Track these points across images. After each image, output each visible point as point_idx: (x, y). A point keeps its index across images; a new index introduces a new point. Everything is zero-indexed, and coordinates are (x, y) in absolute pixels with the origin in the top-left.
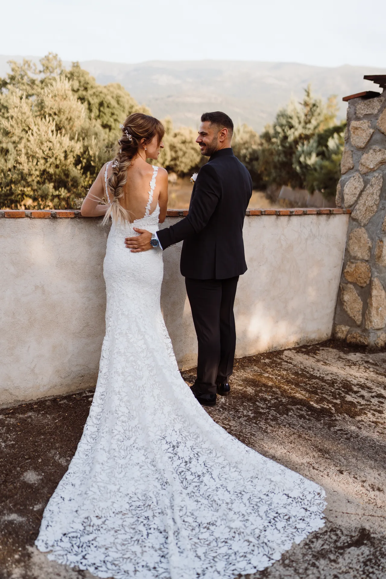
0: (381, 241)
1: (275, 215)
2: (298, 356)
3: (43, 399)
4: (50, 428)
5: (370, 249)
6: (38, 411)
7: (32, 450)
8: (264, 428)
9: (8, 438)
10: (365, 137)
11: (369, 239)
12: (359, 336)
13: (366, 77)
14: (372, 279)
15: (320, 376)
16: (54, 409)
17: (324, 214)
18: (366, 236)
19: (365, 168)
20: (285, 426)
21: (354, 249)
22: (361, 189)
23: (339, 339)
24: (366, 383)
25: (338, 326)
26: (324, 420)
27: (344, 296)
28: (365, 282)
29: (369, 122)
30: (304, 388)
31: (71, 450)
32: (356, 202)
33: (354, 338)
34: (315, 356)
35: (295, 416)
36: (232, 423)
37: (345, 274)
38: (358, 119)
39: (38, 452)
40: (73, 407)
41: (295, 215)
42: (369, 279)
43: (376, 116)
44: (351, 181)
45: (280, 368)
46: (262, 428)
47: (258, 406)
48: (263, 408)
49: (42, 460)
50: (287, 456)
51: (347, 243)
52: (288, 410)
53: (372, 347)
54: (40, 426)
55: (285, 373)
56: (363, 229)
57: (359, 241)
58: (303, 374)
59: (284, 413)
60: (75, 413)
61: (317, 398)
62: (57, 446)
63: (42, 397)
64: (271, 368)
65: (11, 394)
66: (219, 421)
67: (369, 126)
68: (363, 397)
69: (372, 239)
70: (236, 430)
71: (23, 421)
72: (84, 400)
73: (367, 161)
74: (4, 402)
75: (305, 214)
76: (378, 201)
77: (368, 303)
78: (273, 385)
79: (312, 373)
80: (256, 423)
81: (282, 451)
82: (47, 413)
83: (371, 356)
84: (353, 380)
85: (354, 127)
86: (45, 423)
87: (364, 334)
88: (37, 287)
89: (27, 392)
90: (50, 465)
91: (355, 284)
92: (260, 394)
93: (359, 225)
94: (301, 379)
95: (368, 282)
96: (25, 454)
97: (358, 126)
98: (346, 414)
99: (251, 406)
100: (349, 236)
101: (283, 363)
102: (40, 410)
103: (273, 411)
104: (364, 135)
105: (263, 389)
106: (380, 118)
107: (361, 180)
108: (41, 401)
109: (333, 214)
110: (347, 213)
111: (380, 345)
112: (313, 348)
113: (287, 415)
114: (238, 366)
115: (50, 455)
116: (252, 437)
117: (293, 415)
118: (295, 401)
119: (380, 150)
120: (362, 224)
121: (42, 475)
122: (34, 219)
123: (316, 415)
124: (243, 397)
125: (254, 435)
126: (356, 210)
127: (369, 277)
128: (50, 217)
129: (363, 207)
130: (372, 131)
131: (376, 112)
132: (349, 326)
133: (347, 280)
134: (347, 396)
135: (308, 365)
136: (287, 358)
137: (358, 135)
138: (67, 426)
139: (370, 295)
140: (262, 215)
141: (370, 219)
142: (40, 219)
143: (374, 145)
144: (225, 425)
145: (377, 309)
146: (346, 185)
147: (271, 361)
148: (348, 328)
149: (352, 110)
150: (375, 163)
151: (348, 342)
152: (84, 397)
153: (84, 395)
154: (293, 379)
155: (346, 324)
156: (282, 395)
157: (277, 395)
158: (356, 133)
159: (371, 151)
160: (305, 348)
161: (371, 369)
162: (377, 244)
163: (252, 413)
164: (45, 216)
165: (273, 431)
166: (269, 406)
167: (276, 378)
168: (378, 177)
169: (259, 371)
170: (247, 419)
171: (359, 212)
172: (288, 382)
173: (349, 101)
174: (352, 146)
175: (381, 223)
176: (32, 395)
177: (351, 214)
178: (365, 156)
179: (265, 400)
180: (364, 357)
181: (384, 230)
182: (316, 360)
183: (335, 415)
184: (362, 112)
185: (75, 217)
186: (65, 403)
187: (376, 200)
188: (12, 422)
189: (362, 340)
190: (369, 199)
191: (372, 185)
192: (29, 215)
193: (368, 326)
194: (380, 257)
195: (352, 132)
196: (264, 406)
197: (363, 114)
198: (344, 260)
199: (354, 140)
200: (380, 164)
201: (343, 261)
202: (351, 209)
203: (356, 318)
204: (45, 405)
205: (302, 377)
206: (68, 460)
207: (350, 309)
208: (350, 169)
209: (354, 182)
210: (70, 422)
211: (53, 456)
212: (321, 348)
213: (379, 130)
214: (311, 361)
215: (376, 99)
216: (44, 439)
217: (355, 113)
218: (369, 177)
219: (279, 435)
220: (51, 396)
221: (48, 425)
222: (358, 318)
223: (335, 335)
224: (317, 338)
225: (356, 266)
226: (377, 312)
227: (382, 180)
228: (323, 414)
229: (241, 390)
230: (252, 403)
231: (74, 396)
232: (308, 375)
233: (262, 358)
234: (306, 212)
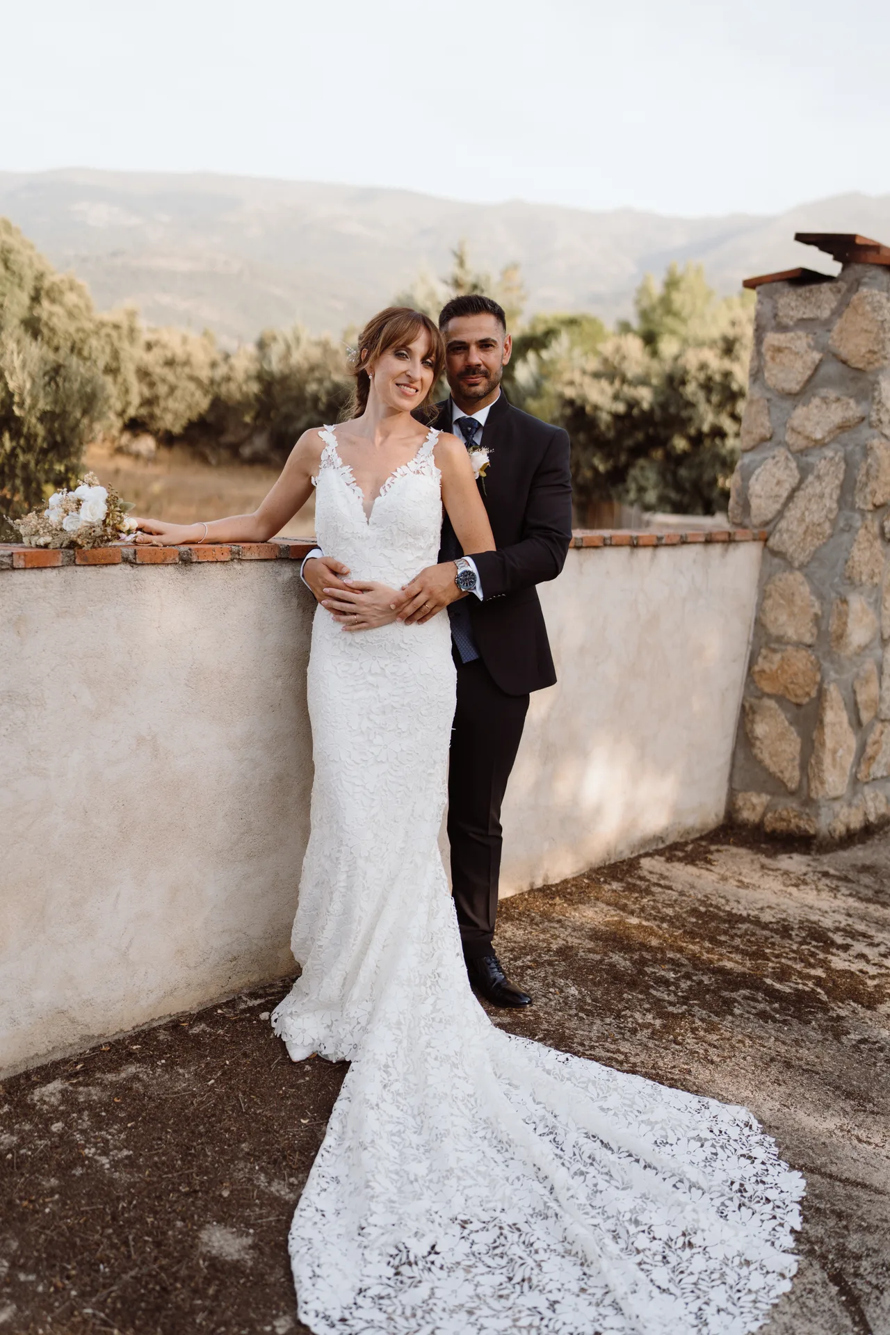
0: (845, 601)
1: (630, 545)
2: (676, 870)
3: (145, 1027)
4: (202, 1102)
5: (817, 620)
6: (148, 1060)
8: (702, 1051)
9: (108, 1140)
10: (801, 370)
11: (813, 598)
12: (795, 816)
13: (802, 238)
14: (825, 686)
15: (749, 915)
16: (186, 1050)
17: (718, 542)
18: (806, 589)
19: (800, 437)
20: (742, 1042)
21: (776, 619)
22: (794, 485)
23: (744, 825)
24: (850, 923)
25: (740, 796)
26: (817, 1020)
27: (755, 726)
28: (808, 694)
29: (811, 336)
30: (733, 947)
32: (780, 514)
33: (782, 820)
34: (709, 866)
35: (752, 1017)
36: (625, 1047)
37: (756, 677)
38: (782, 328)
40: (232, 1042)
41: (666, 545)
42: (816, 687)
43: (827, 324)
44: (768, 467)
45: (654, 901)
46: (697, 1052)
47: (660, 1000)
48: (671, 1003)
49: (229, 1192)
50: (788, 1117)
51: (760, 608)
52: (729, 1003)
53: (824, 838)
54: (174, 1100)
55: (670, 912)
56: (799, 576)
57: (790, 601)
58: (710, 911)
59: (726, 1012)
61: (773, 968)
64: (635, 902)
65: (73, 1021)
67: (809, 346)
68: (862, 956)
69: (821, 597)
70: (643, 1062)
71: (123, 1089)
72: (250, 1021)
73: (806, 423)
74: (55, 1044)
75: (684, 542)
76: (835, 513)
77: (813, 741)
78: (662, 944)
79: (728, 908)
80: (676, 1042)
81: (770, 1105)
82: (174, 1063)
83: (826, 858)
84: (822, 919)
85: (773, 346)
86: (185, 1090)
87: (807, 811)
88: (140, 740)
89: (110, 1013)
90: (256, 1205)
91: (780, 699)
92: (646, 969)
93: (789, 564)
94: (714, 924)
95: (814, 694)
96: (176, 1180)
97: (784, 345)
98: (854, 1001)
99: (642, 1000)
100: (765, 591)
101: (656, 890)
102: (152, 1056)
103: (697, 1008)
104: (799, 365)
105: (647, 955)
106: (836, 328)
107: (793, 465)
108: (143, 1031)
109: (734, 541)
110: (760, 540)
111: (837, 833)
112: (695, 848)
113: (732, 1014)
115: (242, 1176)
116: (688, 1077)
117: (747, 1015)
118: (731, 980)
119: (838, 400)
120: (796, 564)
121: (248, 1234)
122: (140, 568)
123: (792, 1009)
124: (615, 978)
125: (689, 1072)
126: (780, 531)
127: (815, 683)
128: (177, 560)
129: (799, 525)
130: (817, 356)
131: (826, 314)
132: (768, 793)
133: (761, 690)
134: (830, 957)
135: (709, 890)
136: (655, 876)
137: (782, 364)
138: (244, 1093)
139: (820, 722)
140: (605, 545)
141: (815, 552)
142: (153, 567)
143: (823, 386)
144: (614, 1053)
145: (834, 752)
146: (754, 477)
147: (624, 885)
148: (765, 798)
149: (767, 308)
150: (827, 429)
151: (768, 830)
152: (244, 1011)
153: (243, 1006)
154: (694, 924)
155: (760, 790)
156: (695, 967)
157: (684, 969)
158: (778, 360)
159: (816, 401)
160: (683, 851)
161: (844, 890)
162: (834, 607)
163: (654, 1018)
164: (164, 559)
165: (724, 1059)
166: (683, 997)
167: (659, 927)
168: (832, 459)
169: (613, 913)
170: (653, 1033)
171: (789, 536)
172: (692, 935)
173: (758, 288)
174: (768, 389)
175: (841, 562)
176: (122, 1019)
177: (766, 540)
178: (800, 411)
179: (666, 983)
180: (813, 864)
181: (849, 578)
182: (719, 877)
183: (833, 1005)
184: (791, 313)
185: (232, 560)
186: (203, 1031)
187: (830, 510)
188: (95, 1098)
189: (802, 824)
190: (814, 507)
191: (819, 477)
192: (131, 557)
193: (817, 793)
194: (840, 637)
195: (768, 358)
197: (795, 319)
198: (753, 644)
199: (773, 375)
200: (838, 431)
201: (750, 647)
202: (767, 529)
203: (787, 775)
204: (158, 1041)
205: (712, 920)
206: (292, 1184)
207: (771, 756)
208: (764, 440)
209: (775, 470)
210: (245, 1082)
211: (251, 1179)
212: (713, 848)
213: (836, 356)
214: (710, 880)
215: (825, 286)
217: (775, 316)
218: (810, 459)
219: (742, 1066)
220: (164, 1017)
221: (193, 1095)
222: (792, 776)
223: (734, 816)
224: (698, 826)
225: (783, 659)
226: (834, 759)
227: (843, 466)
228: (807, 1007)
229: (601, 961)
230: (641, 993)
231: (219, 1011)
232: (722, 914)
233: (602, 879)
234: (686, 537)
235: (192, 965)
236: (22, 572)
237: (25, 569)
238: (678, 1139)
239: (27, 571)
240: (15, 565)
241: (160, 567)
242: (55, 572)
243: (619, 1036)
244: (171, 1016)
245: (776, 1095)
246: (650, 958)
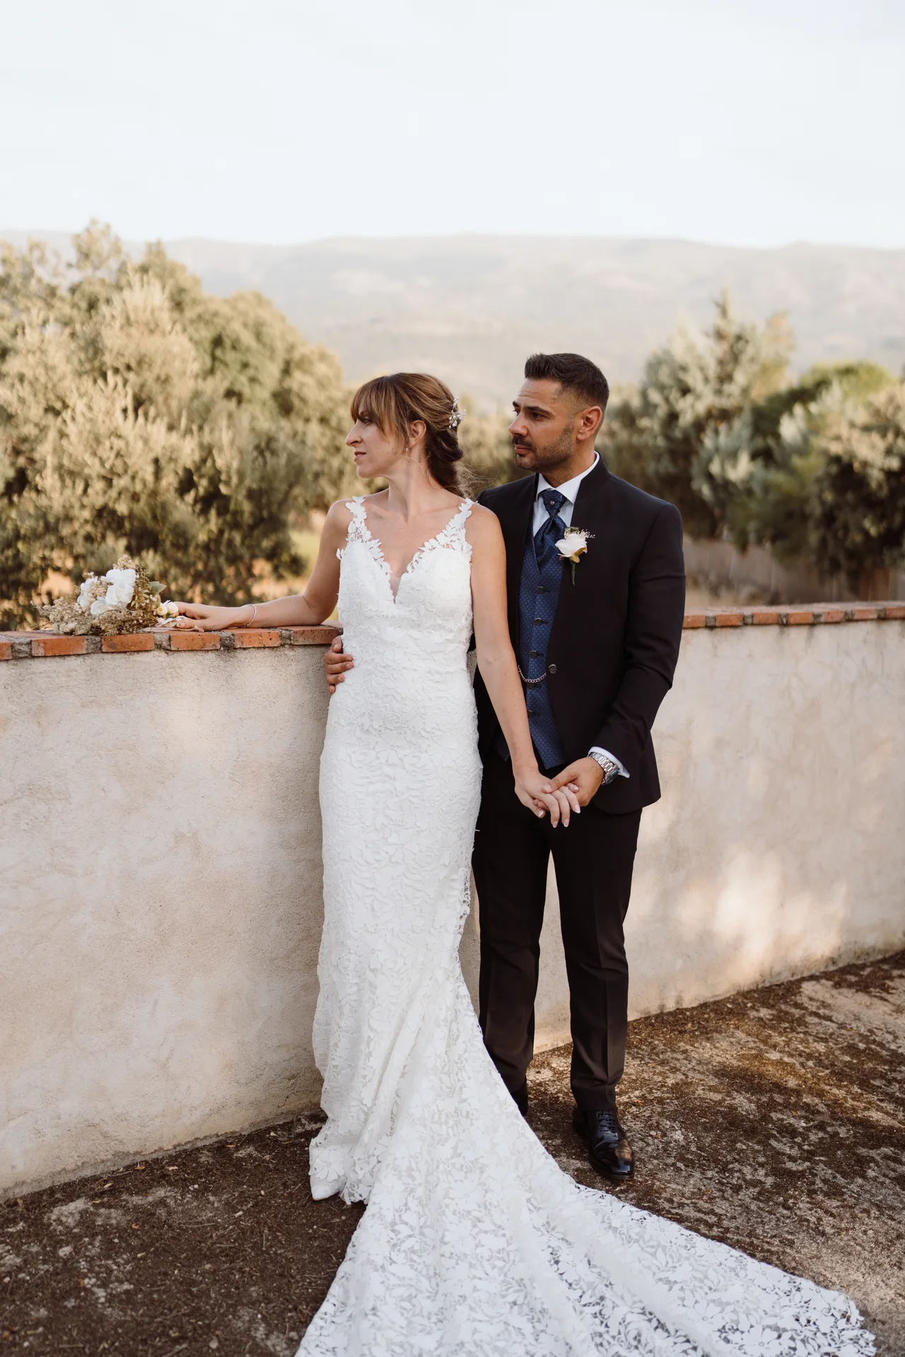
1: (778, 624)
2: (842, 997)
3: (188, 1146)
4: (223, 1236)
6: (180, 1184)
7: (185, 1310)
8: (813, 1219)
9: (112, 1271)
16: (224, 1175)
17: (895, 619)
20: (867, 1211)
30: (887, 1094)
31: (295, 1308)
34: (884, 995)
35: (888, 1181)
36: (722, 1207)
39: (203, 1316)
40: (276, 1170)
41: (826, 623)
45: (805, 1033)
46: (808, 1221)
47: (778, 1153)
48: (792, 1159)
49: (219, 1342)
52: (863, 1162)
54: (194, 1230)
55: (821, 1047)
58: (870, 1049)
59: (856, 1174)
60: (285, 1186)
62: (254, 1295)
63: (187, 1140)
64: (781, 1034)
65: (105, 1135)
66: (684, 1200)
70: (738, 1228)
71: (146, 1215)
74: (85, 1159)
75: (849, 619)
78: (800, 1085)
79: (893, 1047)
80: (785, 1207)
81: (881, 1293)
82: (206, 1189)
86: (208, 1221)
88: (179, 837)
89: (147, 1129)
92: (773, 1115)
94: (871, 1065)
96: (168, 1323)
99: (758, 1151)
101: (812, 1020)
102: (185, 1180)
103: (822, 1166)
105: (779, 1098)
108: (185, 1151)
112: (873, 972)
113: (864, 1177)
114: (693, 1032)
115: (240, 1324)
116: (788, 1250)
117: (882, 1179)
118: (873, 1135)
122: (175, 654)
124: (731, 1124)
125: (791, 1244)
128: (218, 646)
135: (876, 1023)
136: (814, 1004)
138: (270, 1229)
140: (746, 624)
142: (191, 654)
144: (705, 1213)
147: (775, 1012)
152: (300, 1135)
153: (299, 1130)
154: (847, 1064)
156: (834, 1116)
157: (819, 1118)
160: (856, 974)
163: (766, 1175)
164: (204, 645)
165: (839, 1231)
166: (808, 1151)
167: (802, 1065)
169: (752, 1045)
170: (760, 1193)
172: (840, 1076)
176: (162, 1137)
179: (791, 1132)
182: (893, 1008)
185: (283, 645)
186: (250, 1155)
188: (114, 1222)
192: (165, 644)
196: (795, 1152)
204: (198, 1163)
205: (870, 1060)
206: (291, 1340)
210: (276, 1216)
211: (249, 1329)
212: (896, 973)
214: (881, 1012)
216: (214, 1272)
219: (859, 1241)
220: (211, 1137)
221: (216, 1227)
224: (880, 945)
229: (720, 1103)
230: (758, 1143)
231: (272, 1134)
232: (884, 1053)
233: (749, 1005)
234: (852, 614)
235: (243, 1081)
236: (40, 660)
237: (45, 657)
238: (752, 1327)
239: (48, 660)
240: (34, 653)
241: (199, 653)
242: (80, 660)
243: (718, 1194)
244: (218, 1136)
245: (893, 1282)
246: (781, 1101)
